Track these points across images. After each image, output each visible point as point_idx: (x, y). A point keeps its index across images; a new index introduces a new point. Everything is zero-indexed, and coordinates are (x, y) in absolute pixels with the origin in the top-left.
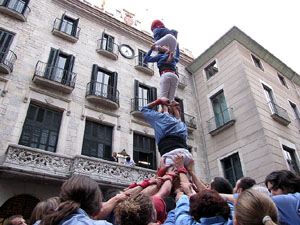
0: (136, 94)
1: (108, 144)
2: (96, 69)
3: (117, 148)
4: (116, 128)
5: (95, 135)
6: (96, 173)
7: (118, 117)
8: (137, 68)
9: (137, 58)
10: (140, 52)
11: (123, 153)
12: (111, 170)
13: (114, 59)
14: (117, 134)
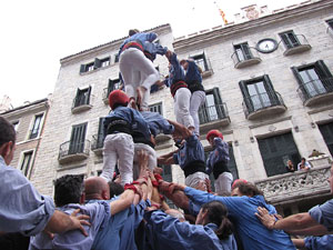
0: (300, 81)
1: (293, 151)
2: (244, 85)
3: (304, 151)
4: (293, 131)
5: (274, 150)
6: (284, 192)
7: (290, 118)
8: (287, 55)
9: (282, 44)
10: (282, 35)
11: (315, 153)
12: (300, 181)
13: (257, 62)
14: (297, 137)
